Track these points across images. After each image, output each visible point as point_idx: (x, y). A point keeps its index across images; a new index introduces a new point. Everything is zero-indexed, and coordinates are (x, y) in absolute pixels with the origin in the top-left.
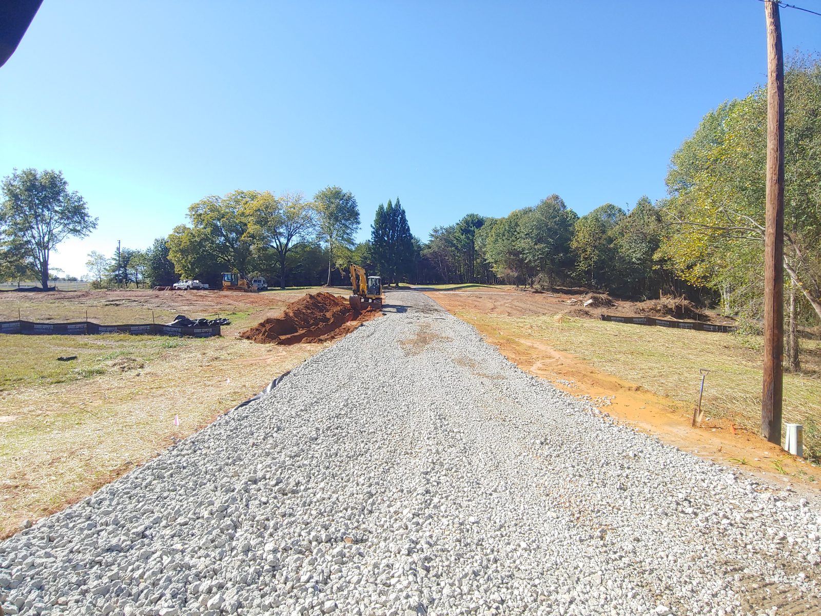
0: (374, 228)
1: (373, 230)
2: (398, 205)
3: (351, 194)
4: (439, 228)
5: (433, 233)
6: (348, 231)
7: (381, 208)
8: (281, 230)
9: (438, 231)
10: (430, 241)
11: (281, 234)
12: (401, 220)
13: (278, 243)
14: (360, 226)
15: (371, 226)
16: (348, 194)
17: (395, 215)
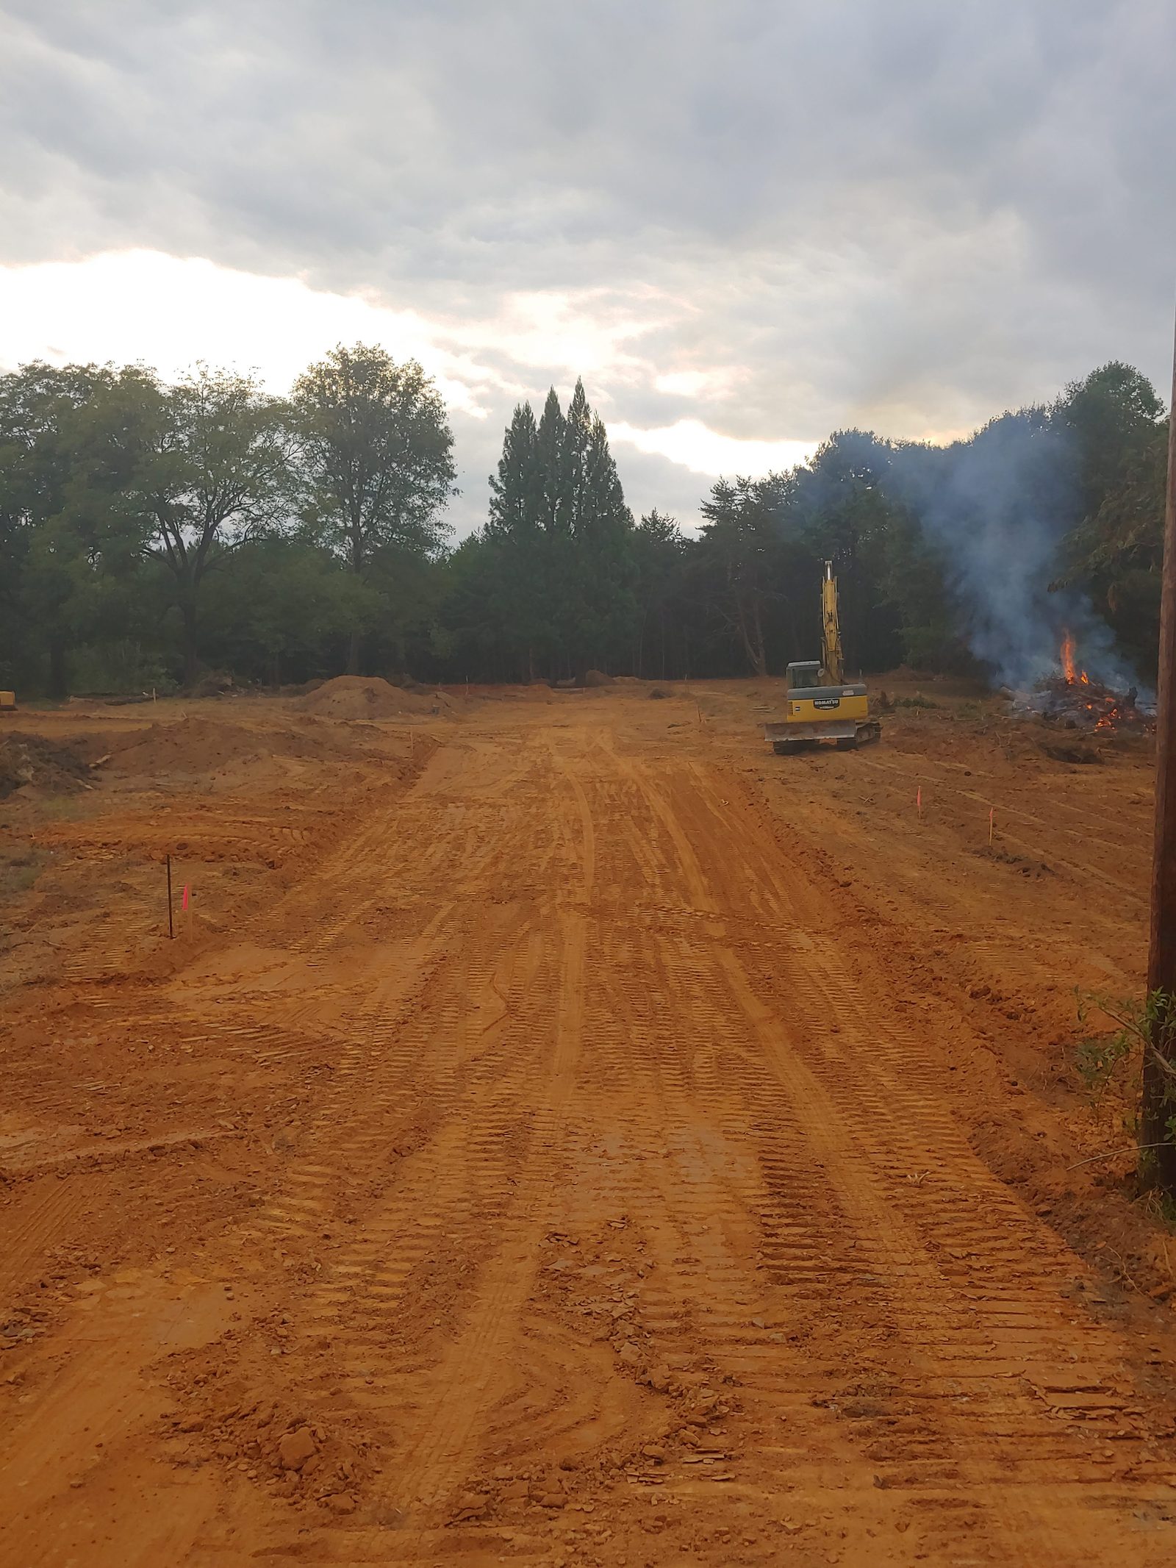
0: (498, 490)
1: (497, 496)
2: (580, 405)
3: (419, 371)
4: (733, 485)
5: (713, 503)
6: (416, 500)
7: (523, 418)
8: (184, 499)
9: (732, 494)
10: (704, 529)
11: (184, 512)
12: (589, 462)
13: (173, 543)
14: (453, 483)
15: (492, 482)
16: (411, 372)
17: (570, 443)
